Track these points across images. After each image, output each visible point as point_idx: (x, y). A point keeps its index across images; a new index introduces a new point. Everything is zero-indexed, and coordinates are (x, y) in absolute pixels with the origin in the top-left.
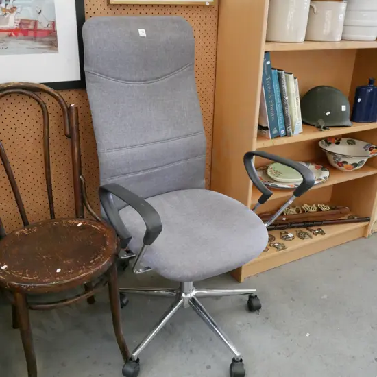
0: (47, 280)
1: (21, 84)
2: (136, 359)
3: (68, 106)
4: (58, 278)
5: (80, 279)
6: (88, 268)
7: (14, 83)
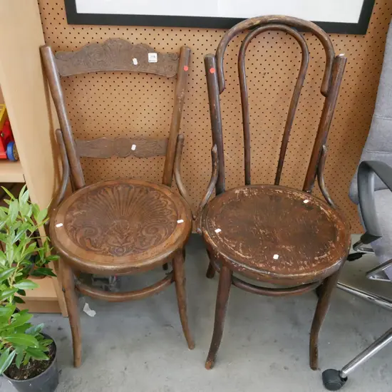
0: (261, 265)
1: (288, 19)
2: (343, 377)
3: (336, 55)
4: (274, 268)
5: (299, 278)
6: (311, 267)
7: (279, 17)
